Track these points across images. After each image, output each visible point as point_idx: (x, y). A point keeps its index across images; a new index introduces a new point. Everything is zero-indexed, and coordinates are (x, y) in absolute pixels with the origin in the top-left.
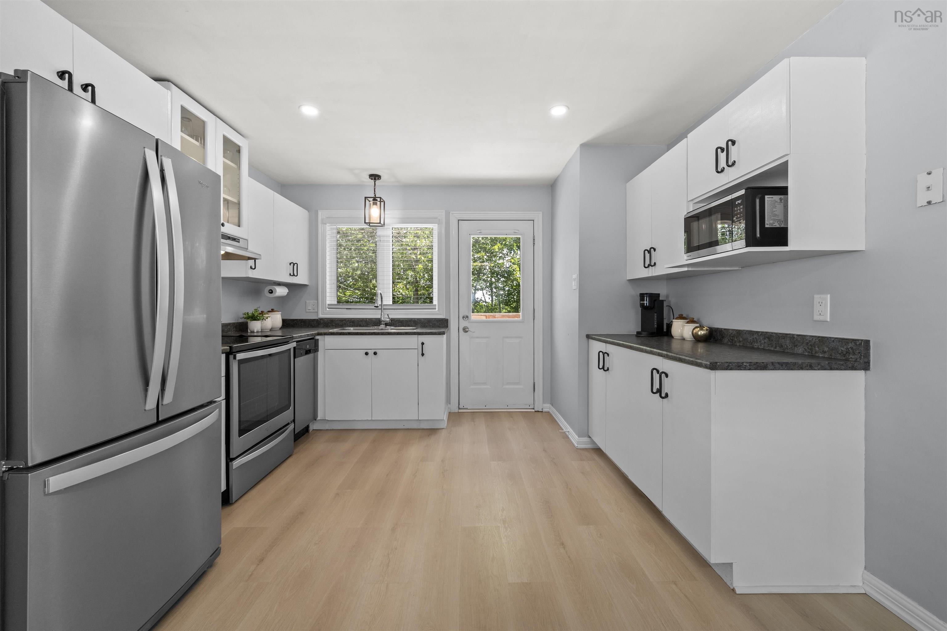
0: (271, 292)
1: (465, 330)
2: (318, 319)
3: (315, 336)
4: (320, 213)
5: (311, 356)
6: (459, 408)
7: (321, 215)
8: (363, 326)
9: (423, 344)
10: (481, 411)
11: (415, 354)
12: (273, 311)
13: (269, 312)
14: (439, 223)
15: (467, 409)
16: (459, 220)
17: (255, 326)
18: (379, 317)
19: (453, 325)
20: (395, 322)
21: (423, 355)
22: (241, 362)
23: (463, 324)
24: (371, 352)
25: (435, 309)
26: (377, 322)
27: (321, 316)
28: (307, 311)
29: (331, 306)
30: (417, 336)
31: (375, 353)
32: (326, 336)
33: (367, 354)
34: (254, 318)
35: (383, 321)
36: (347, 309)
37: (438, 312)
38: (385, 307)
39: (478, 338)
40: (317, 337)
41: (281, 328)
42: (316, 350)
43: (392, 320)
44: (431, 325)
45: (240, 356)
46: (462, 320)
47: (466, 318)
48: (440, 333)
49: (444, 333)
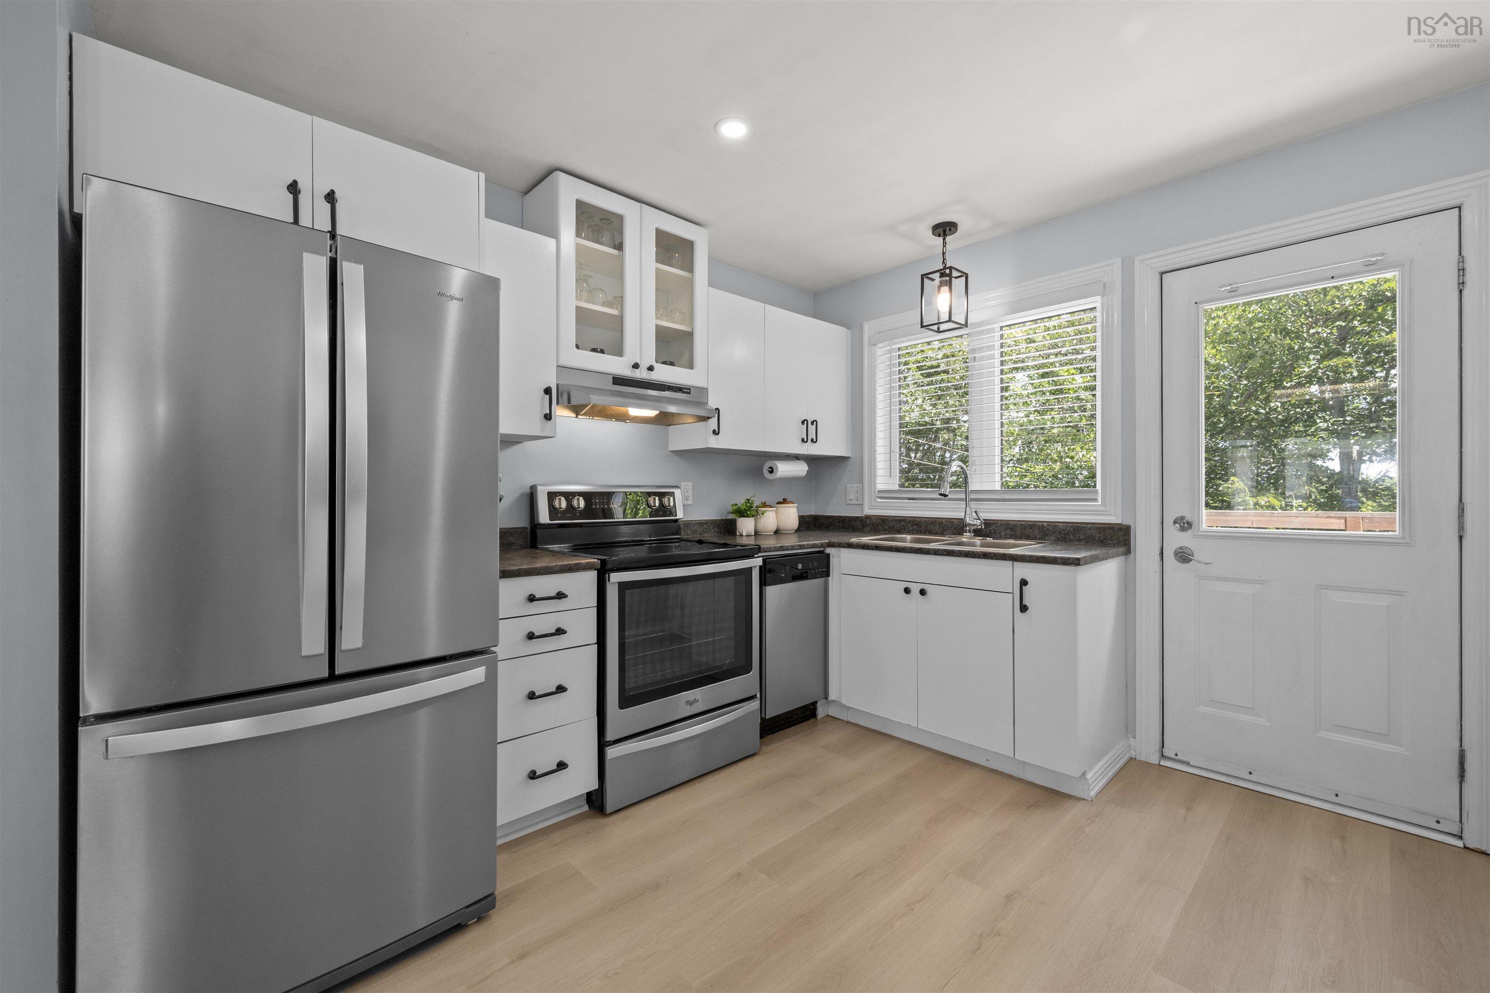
0: (771, 470)
1: (1183, 556)
2: (862, 517)
3: (825, 548)
4: (866, 327)
5: (811, 585)
6: (1163, 756)
7: (868, 329)
8: (936, 534)
9: (1024, 583)
10: (1233, 782)
11: (1007, 603)
12: (785, 501)
13: (779, 503)
14: (1104, 291)
15: (1187, 764)
16: (1162, 274)
17: (746, 526)
18: (961, 515)
19: (1145, 541)
20: (997, 529)
21: (1024, 608)
22: (623, 587)
23: (1176, 539)
24: (915, 589)
25: (1096, 500)
26: (957, 527)
27: (868, 511)
28: (849, 502)
29: (886, 494)
30: (1010, 563)
31: (923, 592)
32: (843, 550)
33: (907, 591)
34: (742, 513)
35: (970, 525)
36: (909, 499)
37: (1102, 507)
38: (973, 496)
39: (1225, 579)
40: (829, 550)
41: (798, 531)
42: (827, 574)
43: (988, 523)
44: (1082, 537)
45: (616, 578)
46: (1171, 530)
47: (1185, 525)
48: (1065, 562)
49: (1076, 562)
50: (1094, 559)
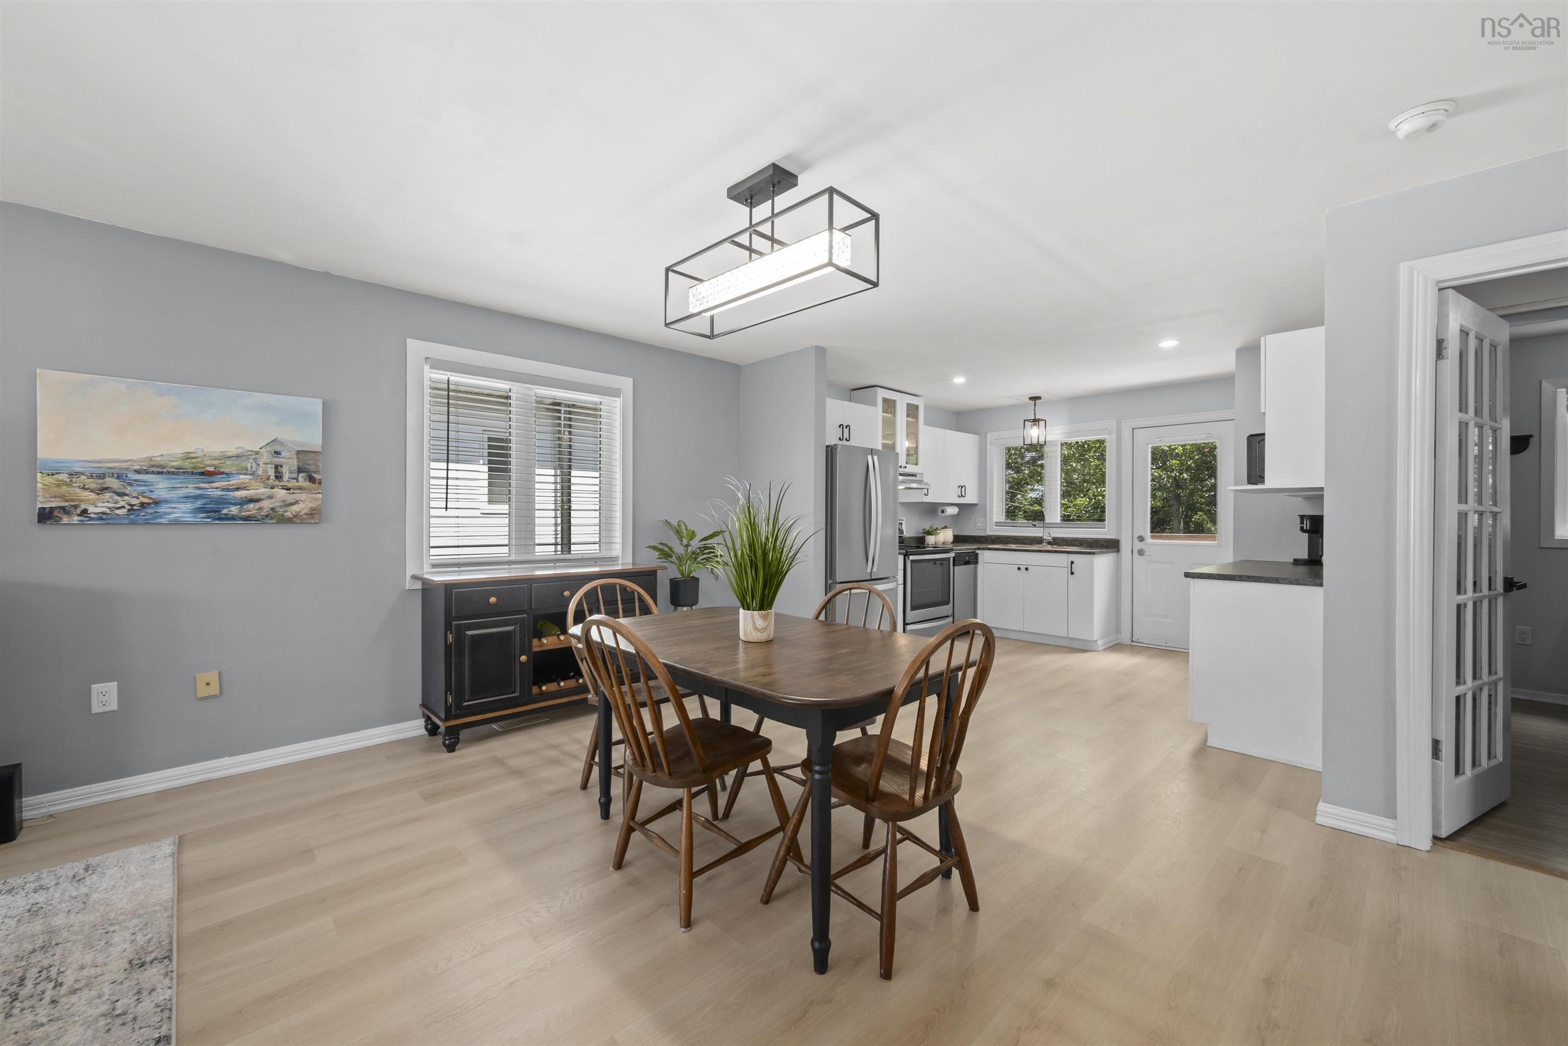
0: (943, 511)
1: (1141, 552)
2: (985, 536)
3: (975, 550)
4: (989, 435)
5: (971, 567)
6: (1132, 641)
7: (990, 437)
8: (1027, 544)
9: (1072, 563)
10: (1159, 647)
11: (1065, 572)
12: (946, 527)
13: (942, 528)
14: (1109, 434)
15: (1142, 643)
16: (1133, 429)
17: (931, 540)
18: (1040, 535)
19: (1125, 546)
20: (1056, 541)
21: (1072, 573)
22: (913, 561)
23: (1138, 545)
24: (1023, 568)
25: (1105, 528)
26: (1039, 541)
27: (989, 533)
28: (977, 528)
29: (998, 524)
30: (1066, 554)
31: (1027, 569)
32: (985, 551)
33: (1019, 569)
34: (929, 533)
35: (1045, 539)
36: (1012, 527)
37: (1107, 532)
38: (1047, 526)
39: (1154, 561)
40: (977, 551)
41: (952, 543)
42: (976, 562)
43: (1054, 539)
44: (1098, 545)
45: (912, 558)
46: (1136, 541)
47: (1141, 539)
48: (1089, 553)
49: (1094, 553)
50: (1101, 553)
